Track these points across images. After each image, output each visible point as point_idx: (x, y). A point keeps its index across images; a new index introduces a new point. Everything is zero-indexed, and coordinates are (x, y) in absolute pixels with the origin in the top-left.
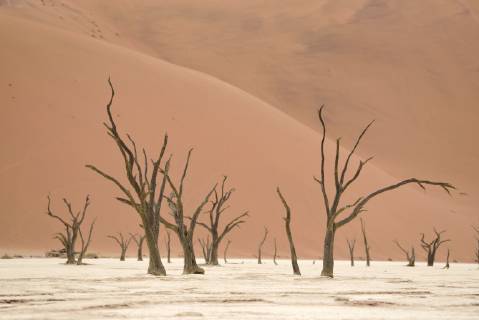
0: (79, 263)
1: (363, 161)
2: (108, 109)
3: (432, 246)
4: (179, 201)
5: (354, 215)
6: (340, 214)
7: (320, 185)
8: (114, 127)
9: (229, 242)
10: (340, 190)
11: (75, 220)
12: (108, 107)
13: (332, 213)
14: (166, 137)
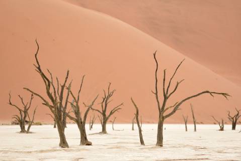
0: (28, 132)
1: (179, 82)
2: (36, 56)
3: (235, 118)
4: (77, 105)
5: (174, 111)
6: (166, 111)
7: (155, 95)
8: (39, 66)
9: (115, 118)
10: (166, 98)
11: (25, 107)
12: (36, 55)
13: (162, 110)
14: (68, 71)
